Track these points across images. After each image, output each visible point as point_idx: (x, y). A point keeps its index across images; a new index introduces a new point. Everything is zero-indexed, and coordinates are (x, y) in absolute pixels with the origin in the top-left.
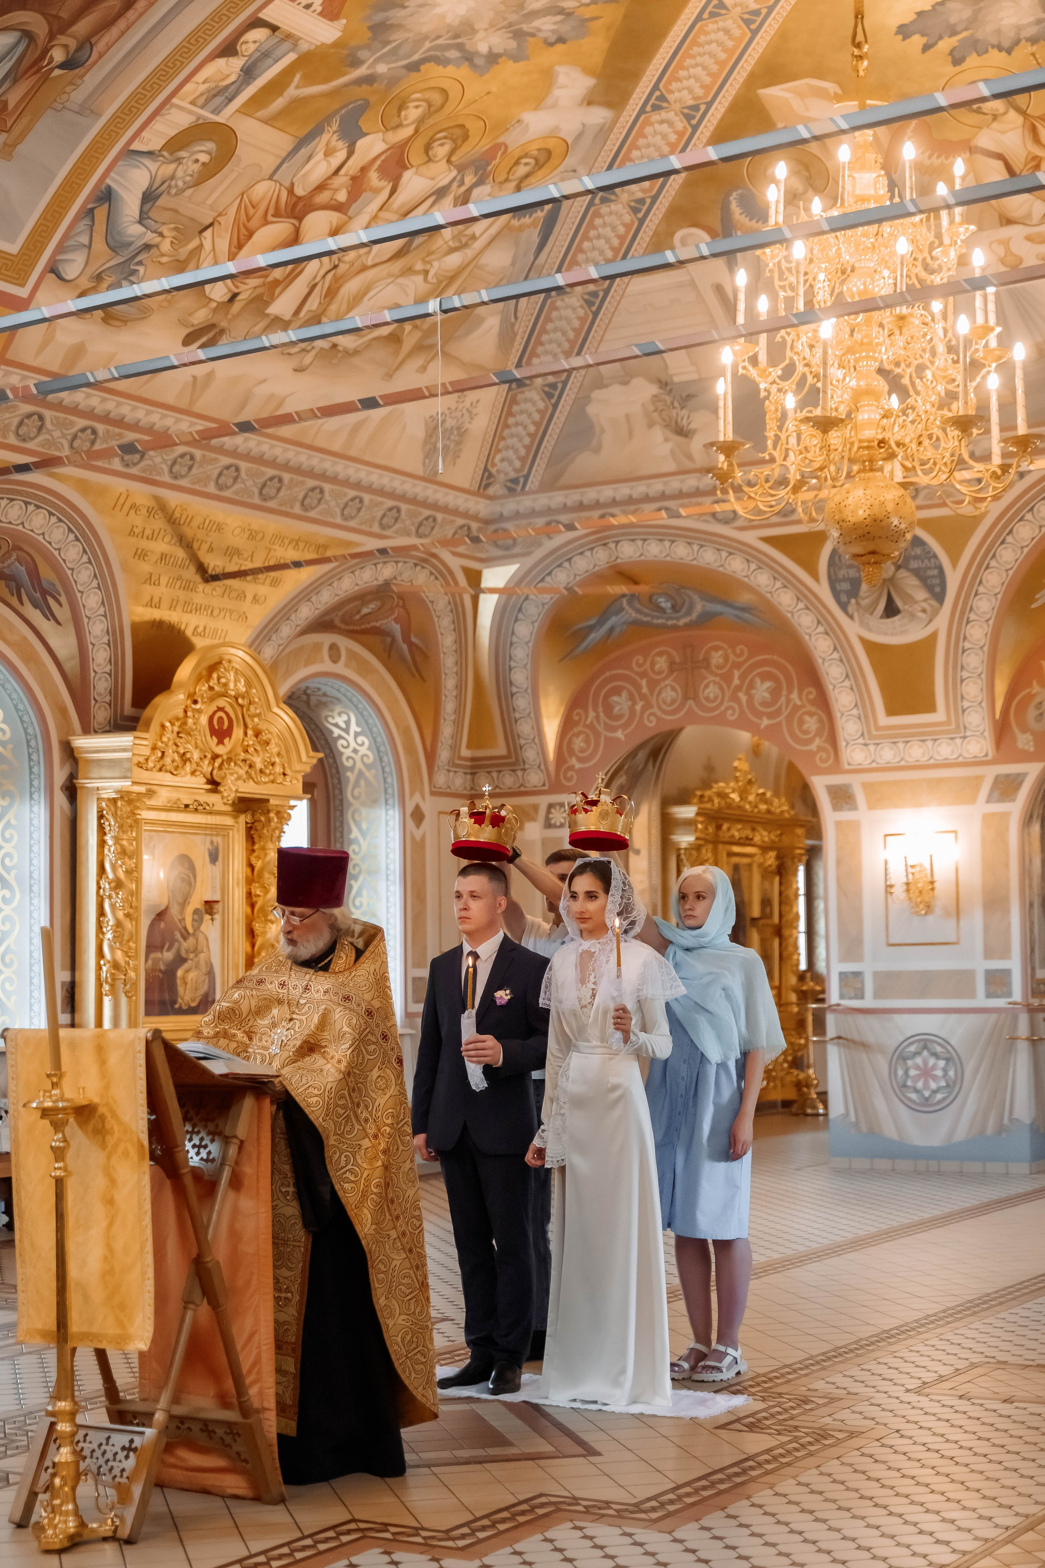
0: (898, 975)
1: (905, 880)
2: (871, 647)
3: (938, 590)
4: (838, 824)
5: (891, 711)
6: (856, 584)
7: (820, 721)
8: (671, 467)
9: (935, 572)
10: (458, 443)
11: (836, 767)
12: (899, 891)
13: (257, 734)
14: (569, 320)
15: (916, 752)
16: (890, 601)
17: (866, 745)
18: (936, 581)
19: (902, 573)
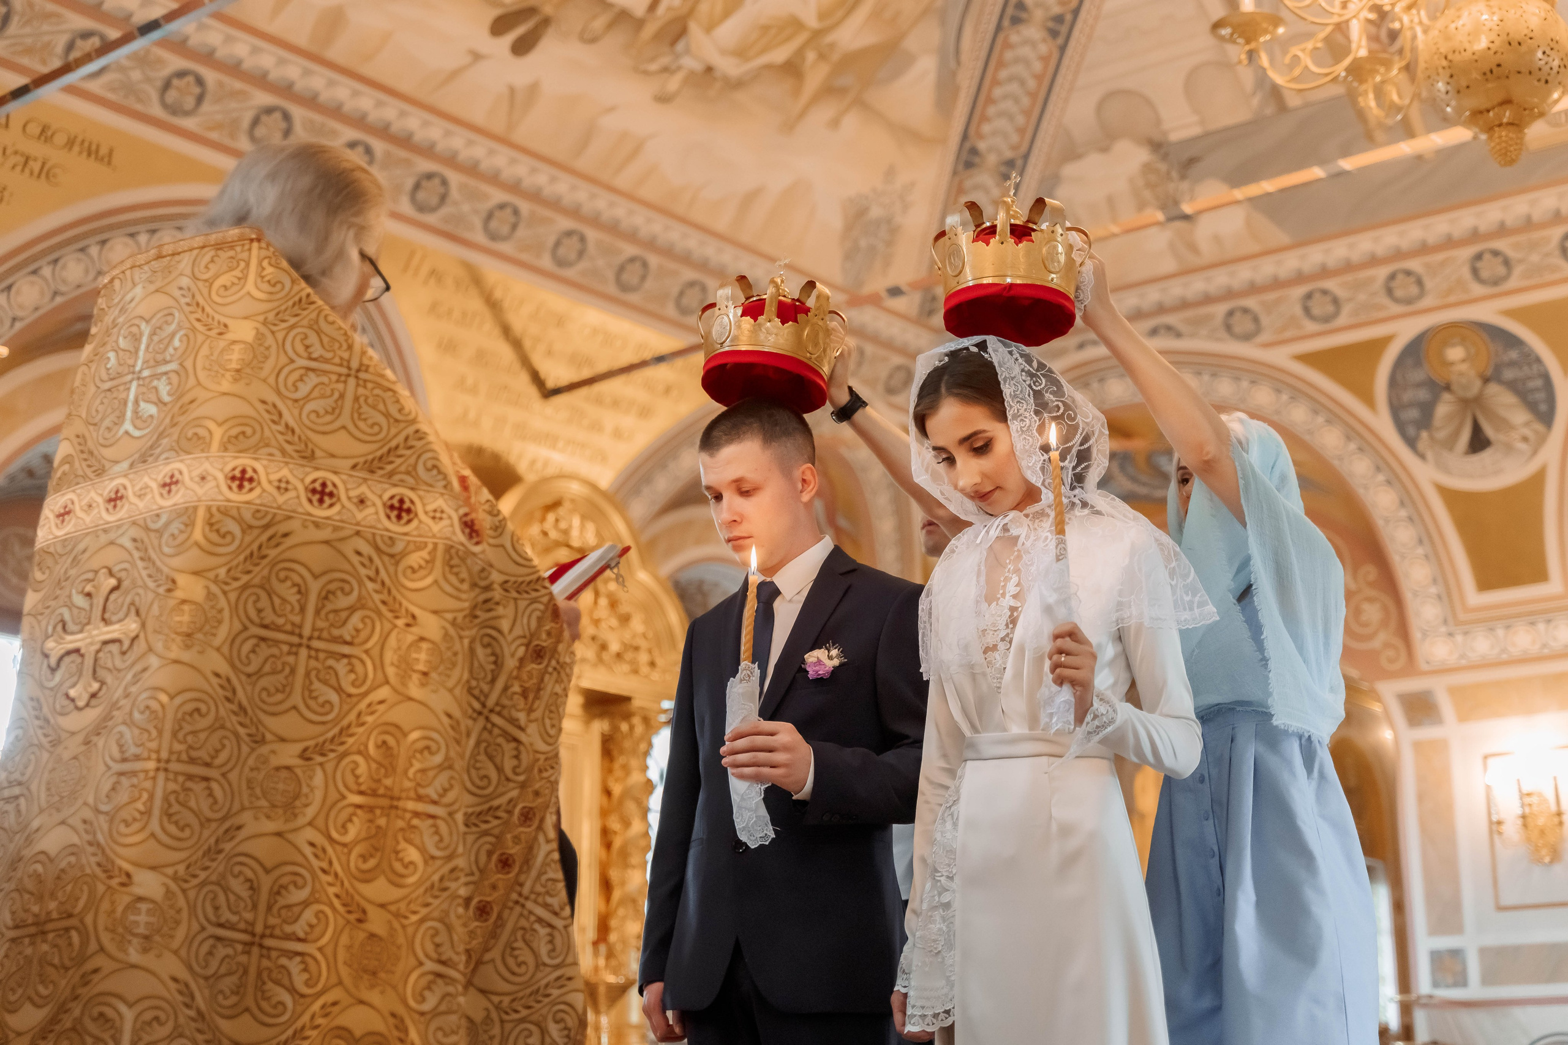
0: (1516, 951)
1: (1519, 811)
2: (1450, 496)
3: (1543, 407)
4: (1418, 746)
5: (1485, 583)
6: (1427, 410)
7: (1385, 609)
8: (1169, 265)
9: (1539, 383)
10: (890, 244)
11: (1410, 668)
12: (1512, 829)
13: (613, 604)
14: (1027, 62)
15: (1523, 639)
16: (1477, 430)
17: (1451, 635)
18: (1540, 396)
19: (1493, 389)
